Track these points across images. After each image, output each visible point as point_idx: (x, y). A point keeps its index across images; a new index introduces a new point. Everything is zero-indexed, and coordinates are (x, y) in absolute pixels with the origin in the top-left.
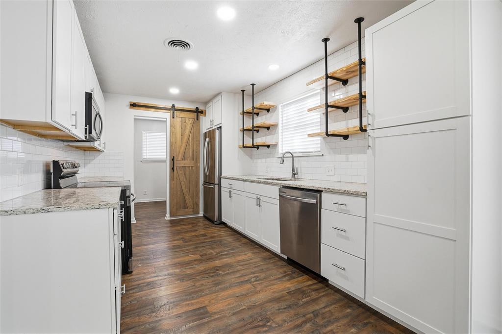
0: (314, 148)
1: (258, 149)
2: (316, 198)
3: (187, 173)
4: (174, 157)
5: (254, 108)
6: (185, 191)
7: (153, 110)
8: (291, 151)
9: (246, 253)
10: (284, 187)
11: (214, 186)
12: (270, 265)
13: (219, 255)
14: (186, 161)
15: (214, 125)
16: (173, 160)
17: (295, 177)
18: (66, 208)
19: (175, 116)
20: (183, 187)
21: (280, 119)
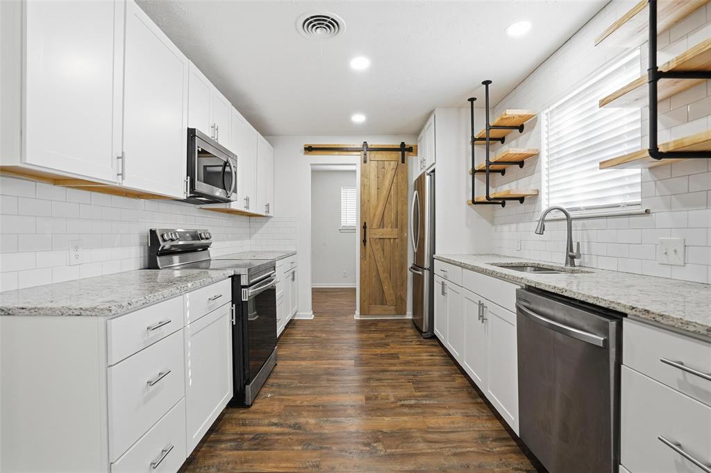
0: (624, 195)
1: (503, 204)
2: (605, 331)
3: (387, 248)
4: (365, 223)
5: (489, 128)
6: (383, 276)
7: (337, 153)
8: (564, 207)
9: (451, 411)
10: (530, 289)
11: (423, 272)
12: (489, 459)
13: (399, 403)
14: (385, 229)
15: (427, 168)
16: (365, 227)
17: (573, 264)
18: (32, 311)
19: (368, 160)
20: (381, 270)
21: (544, 142)
